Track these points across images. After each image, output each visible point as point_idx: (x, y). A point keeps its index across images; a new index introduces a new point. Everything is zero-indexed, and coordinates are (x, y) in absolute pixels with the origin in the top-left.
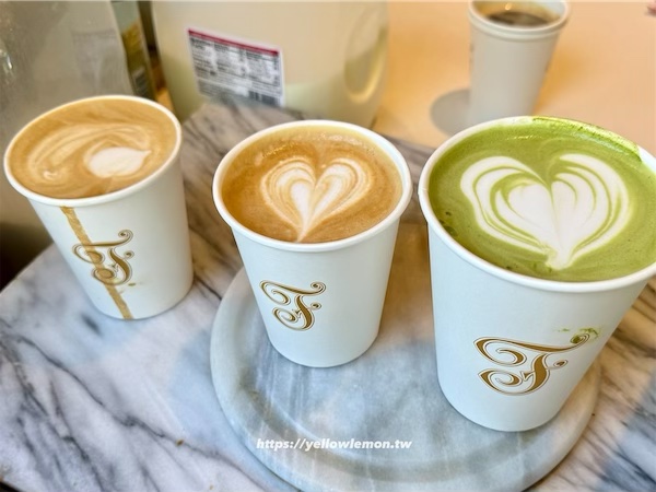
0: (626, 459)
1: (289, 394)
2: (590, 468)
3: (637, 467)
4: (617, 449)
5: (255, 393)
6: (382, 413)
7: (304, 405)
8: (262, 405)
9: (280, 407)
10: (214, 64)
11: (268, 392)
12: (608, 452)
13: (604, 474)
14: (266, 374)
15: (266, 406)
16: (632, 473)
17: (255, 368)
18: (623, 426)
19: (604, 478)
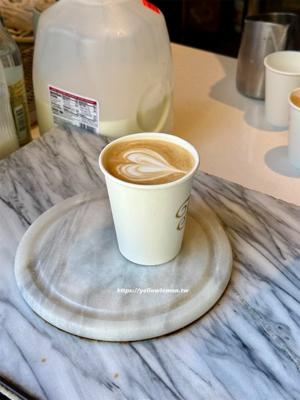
0: (230, 328)
1: (52, 273)
2: (207, 330)
3: (234, 333)
4: (226, 323)
5: (34, 271)
6: (99, 287)
7: (58, 279)
8: (36, 277)
9: (45, 279)
10: (62, 107)
11: (41, 271)
12: (221, 324)
13: (214, 333)
14: (42, 262)
15: (38, 278)
16: (230, 335)
17: (38, 259)
18: (234, 312)
19: (213, 335)
